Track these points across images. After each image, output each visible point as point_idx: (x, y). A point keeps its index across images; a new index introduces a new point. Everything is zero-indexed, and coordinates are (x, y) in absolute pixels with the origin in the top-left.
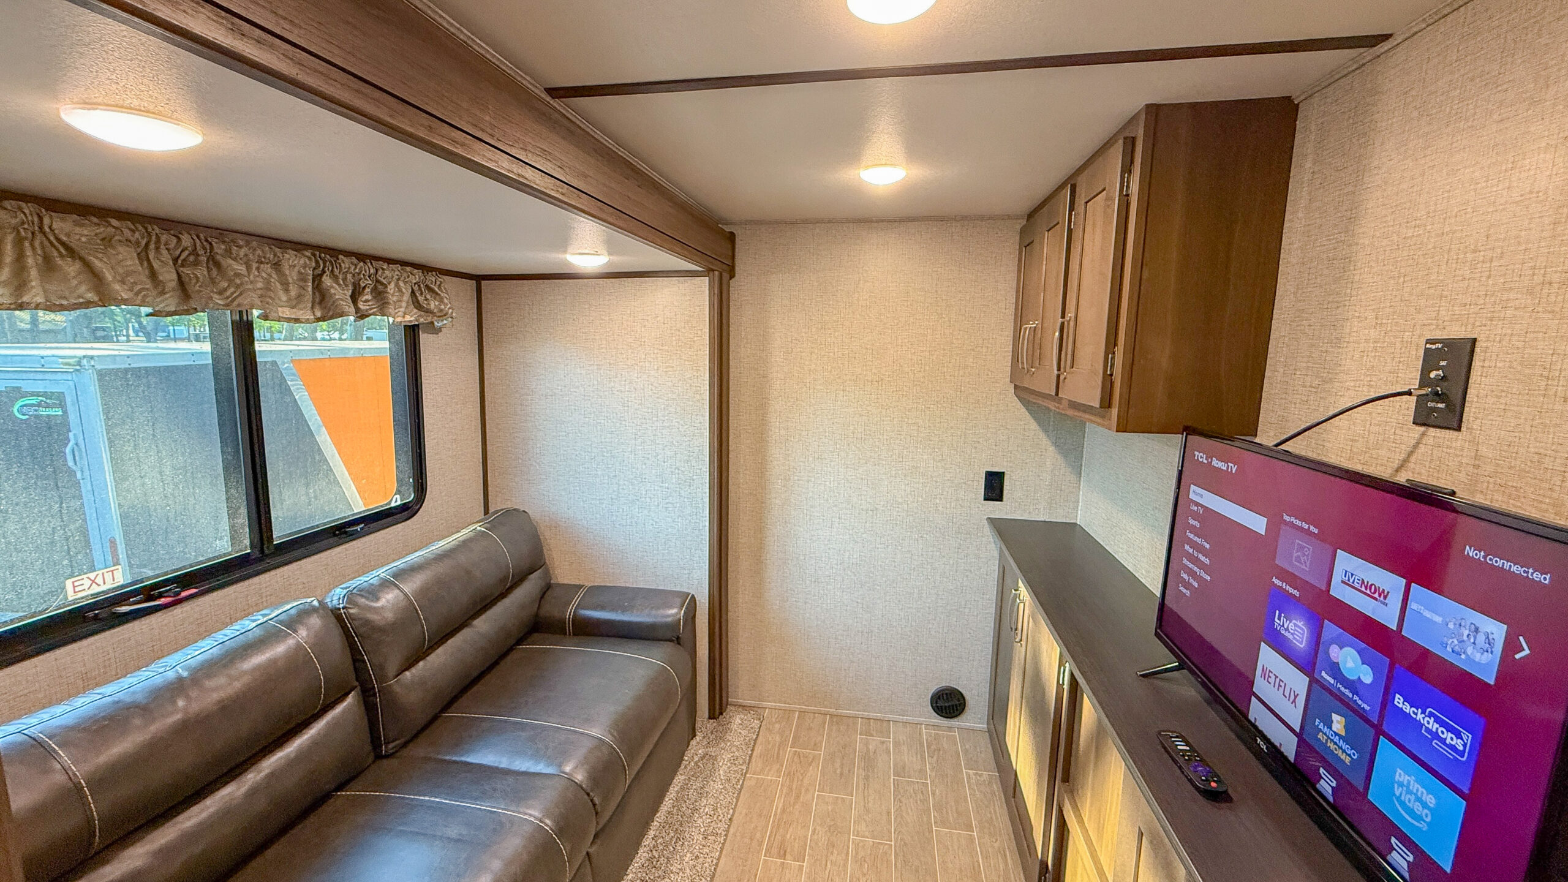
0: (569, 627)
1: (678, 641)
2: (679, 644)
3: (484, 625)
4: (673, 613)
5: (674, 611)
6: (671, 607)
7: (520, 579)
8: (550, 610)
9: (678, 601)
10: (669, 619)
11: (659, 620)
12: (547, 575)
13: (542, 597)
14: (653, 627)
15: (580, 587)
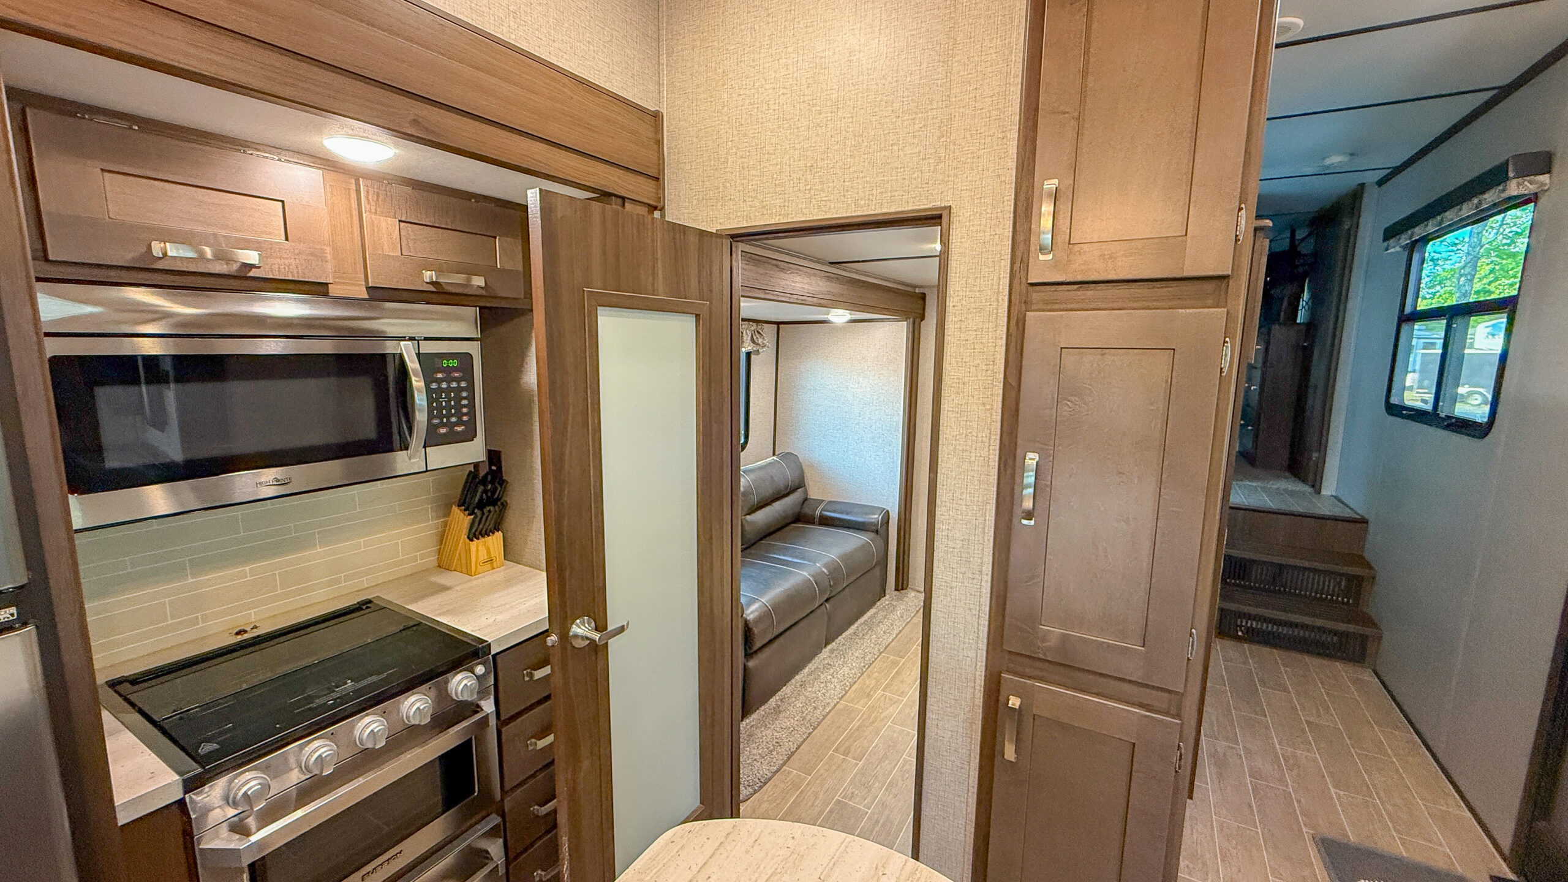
0: (817, 520)
1: (877, 532)
2: (877, 534)
3: (778, 507)
4: (876, 517)
5: (876, 516)
6: (874, 514)
7: (793, 490)
8: (807, 510)
9: (879, 511)
10: (873, 520)
11: (866, 520)
12: (806, 492)
13: (803, 502)
14: (863, 523)
15: (823, 501)
